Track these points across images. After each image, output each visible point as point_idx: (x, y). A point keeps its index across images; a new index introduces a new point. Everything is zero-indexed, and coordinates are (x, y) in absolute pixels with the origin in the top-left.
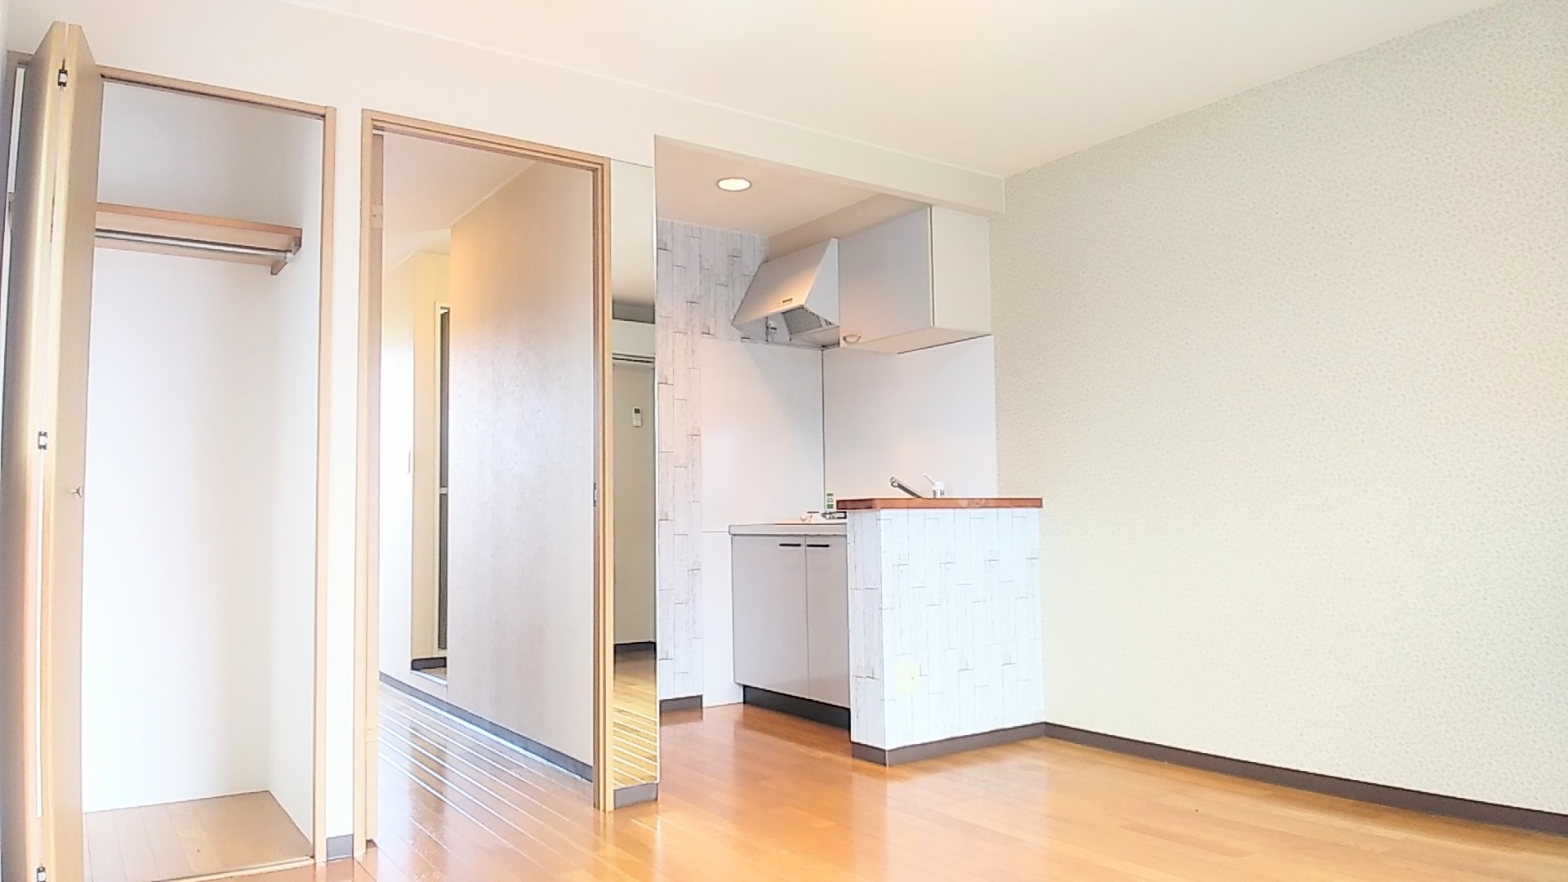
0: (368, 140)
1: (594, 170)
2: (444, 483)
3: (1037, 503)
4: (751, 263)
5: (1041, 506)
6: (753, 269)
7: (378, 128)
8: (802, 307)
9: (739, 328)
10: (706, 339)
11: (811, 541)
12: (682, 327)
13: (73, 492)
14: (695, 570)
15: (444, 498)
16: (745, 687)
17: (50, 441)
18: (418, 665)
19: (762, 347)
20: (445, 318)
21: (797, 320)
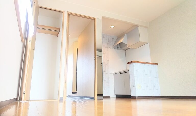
0: (68, 16)
1: (94, 20)
2: (77, 70)
3: (157, 64)
4: (115, 39)
5: (158, 65)
6: (116, 40)
7: (69, 14)
8: (122, 42)
9: (114, 47)
10: (109, 48)
11: (124, 72)
12: (106, 47)
13: (33, 50)
14: (109, 78)
15: (77, 72)
16: (116, 95)
17: (31, 41)
18: (73, 93)
19: (117, 50)
20: (77, 50)
21: (121, 44)
